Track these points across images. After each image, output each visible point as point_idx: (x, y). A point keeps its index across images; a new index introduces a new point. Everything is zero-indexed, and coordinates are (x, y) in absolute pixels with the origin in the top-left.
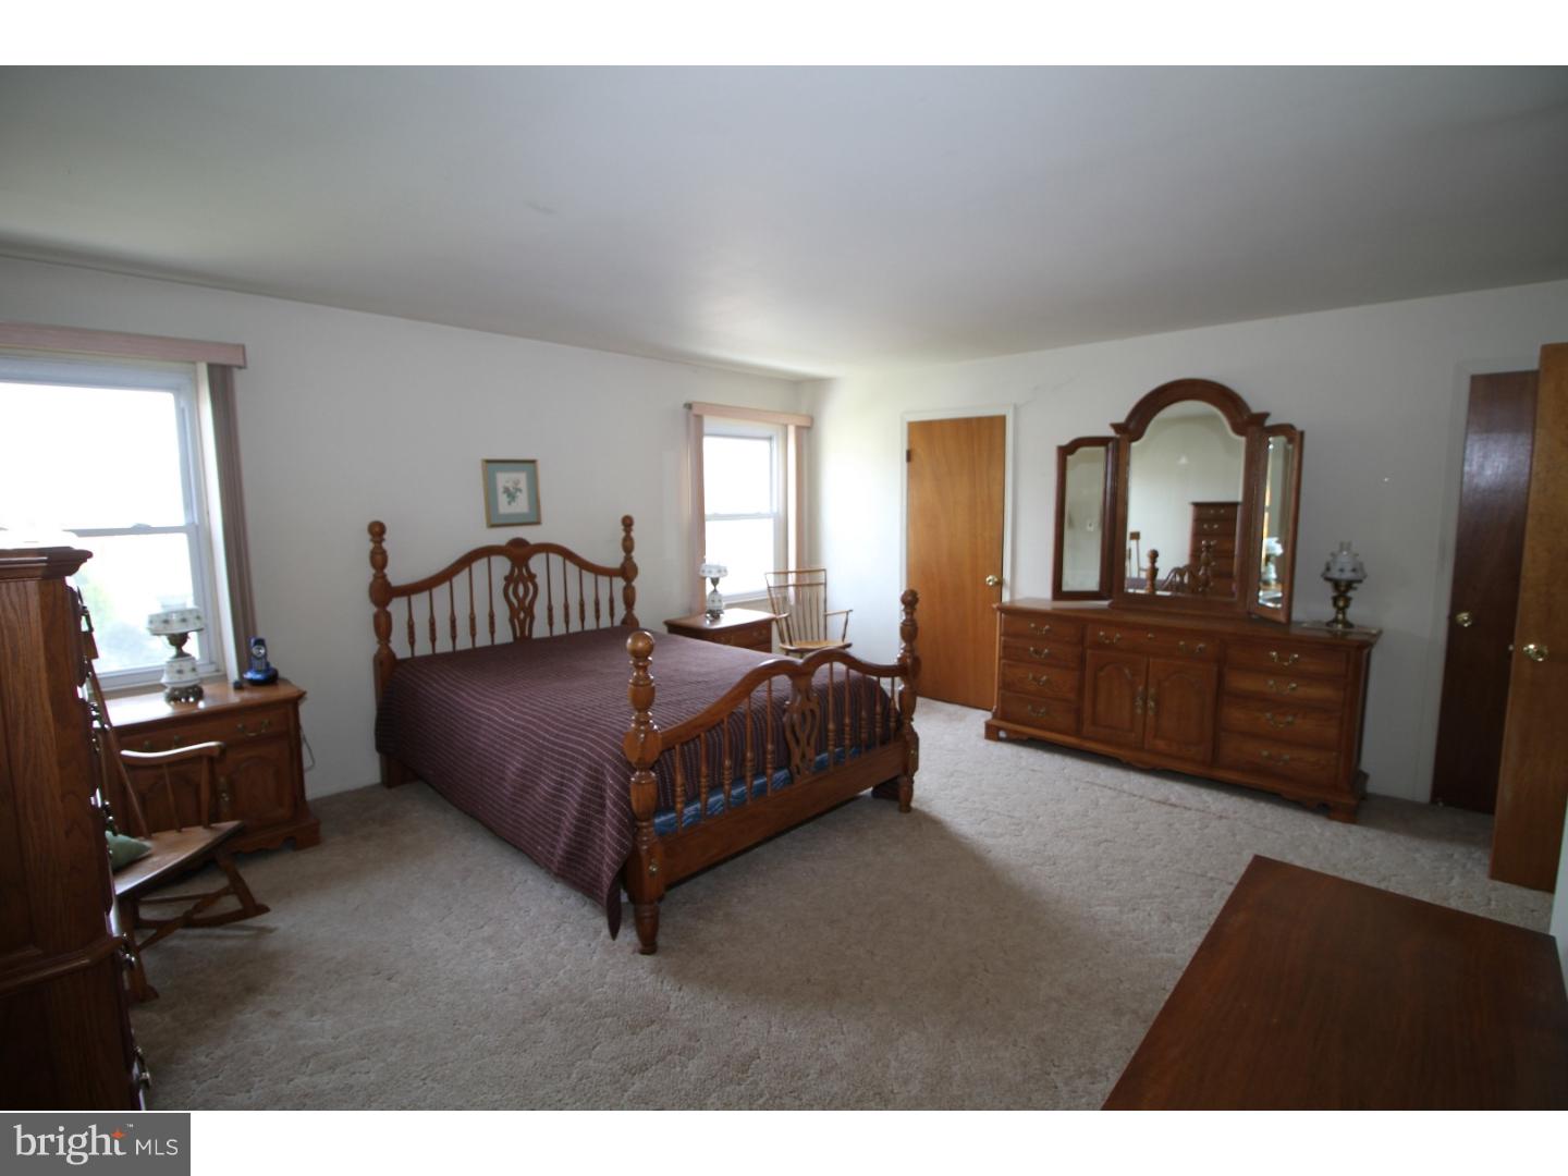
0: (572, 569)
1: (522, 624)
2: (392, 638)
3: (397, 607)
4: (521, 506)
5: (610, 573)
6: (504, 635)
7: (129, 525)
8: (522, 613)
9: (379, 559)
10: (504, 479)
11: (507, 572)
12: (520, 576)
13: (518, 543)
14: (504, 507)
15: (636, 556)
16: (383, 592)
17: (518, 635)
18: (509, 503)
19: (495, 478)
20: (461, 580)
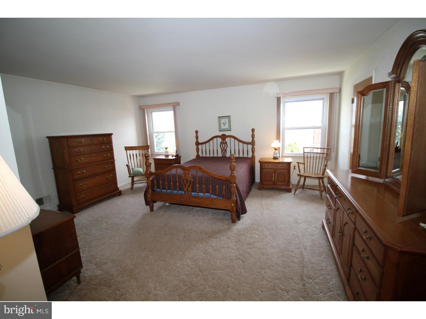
0: (237, 142)
1: (224, 153)
2: (199, 152)
3: (200, 146)
4: (227, 126)
5: (248, 143)
6: (220, 155)
7: (169, 131)
8: (224, 151)
9: (197, 138)
10: (223, 121)
11: (221, 141)
12: (224, 143)
13: (224, 135)
14: (223, 127)
15: (255, 139)
16: (197, 144)
17: (223, 155)
18: (224, 126)
19: (221, 120)
20: (211, 142)
